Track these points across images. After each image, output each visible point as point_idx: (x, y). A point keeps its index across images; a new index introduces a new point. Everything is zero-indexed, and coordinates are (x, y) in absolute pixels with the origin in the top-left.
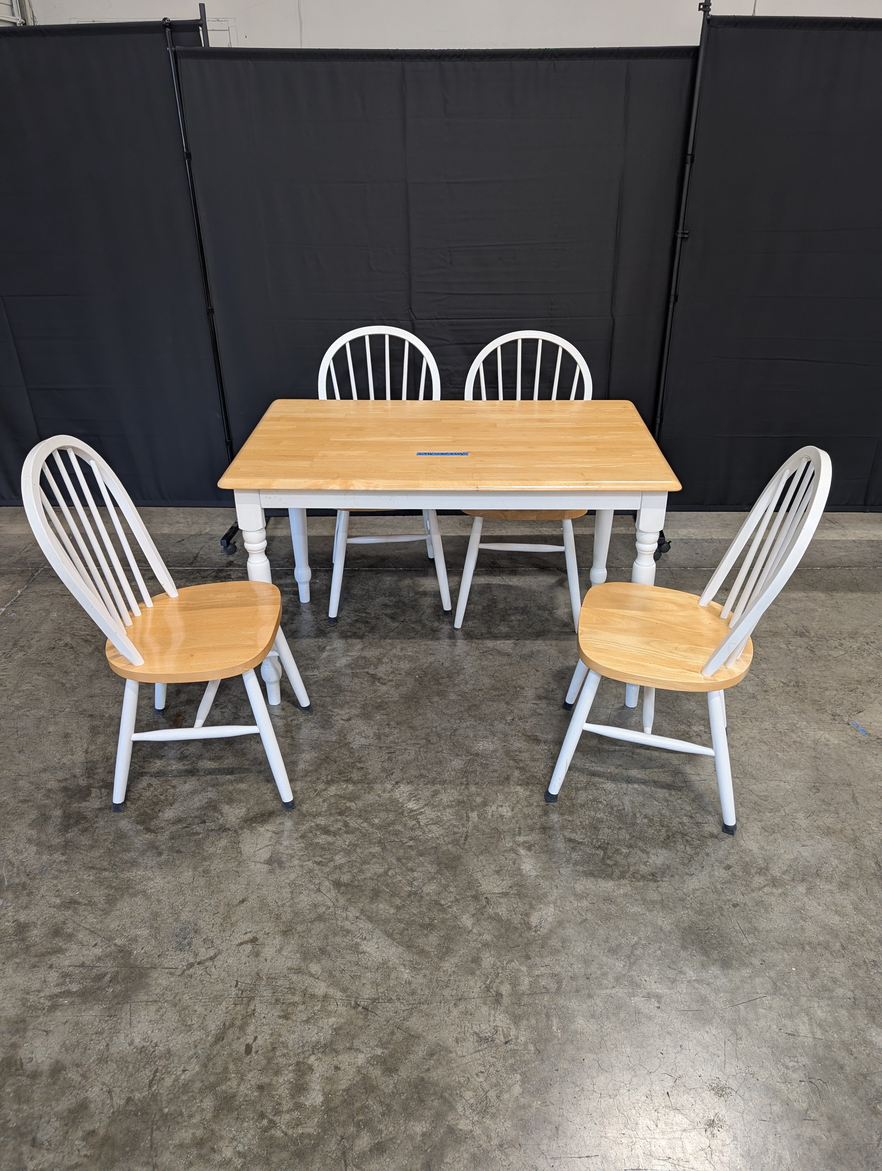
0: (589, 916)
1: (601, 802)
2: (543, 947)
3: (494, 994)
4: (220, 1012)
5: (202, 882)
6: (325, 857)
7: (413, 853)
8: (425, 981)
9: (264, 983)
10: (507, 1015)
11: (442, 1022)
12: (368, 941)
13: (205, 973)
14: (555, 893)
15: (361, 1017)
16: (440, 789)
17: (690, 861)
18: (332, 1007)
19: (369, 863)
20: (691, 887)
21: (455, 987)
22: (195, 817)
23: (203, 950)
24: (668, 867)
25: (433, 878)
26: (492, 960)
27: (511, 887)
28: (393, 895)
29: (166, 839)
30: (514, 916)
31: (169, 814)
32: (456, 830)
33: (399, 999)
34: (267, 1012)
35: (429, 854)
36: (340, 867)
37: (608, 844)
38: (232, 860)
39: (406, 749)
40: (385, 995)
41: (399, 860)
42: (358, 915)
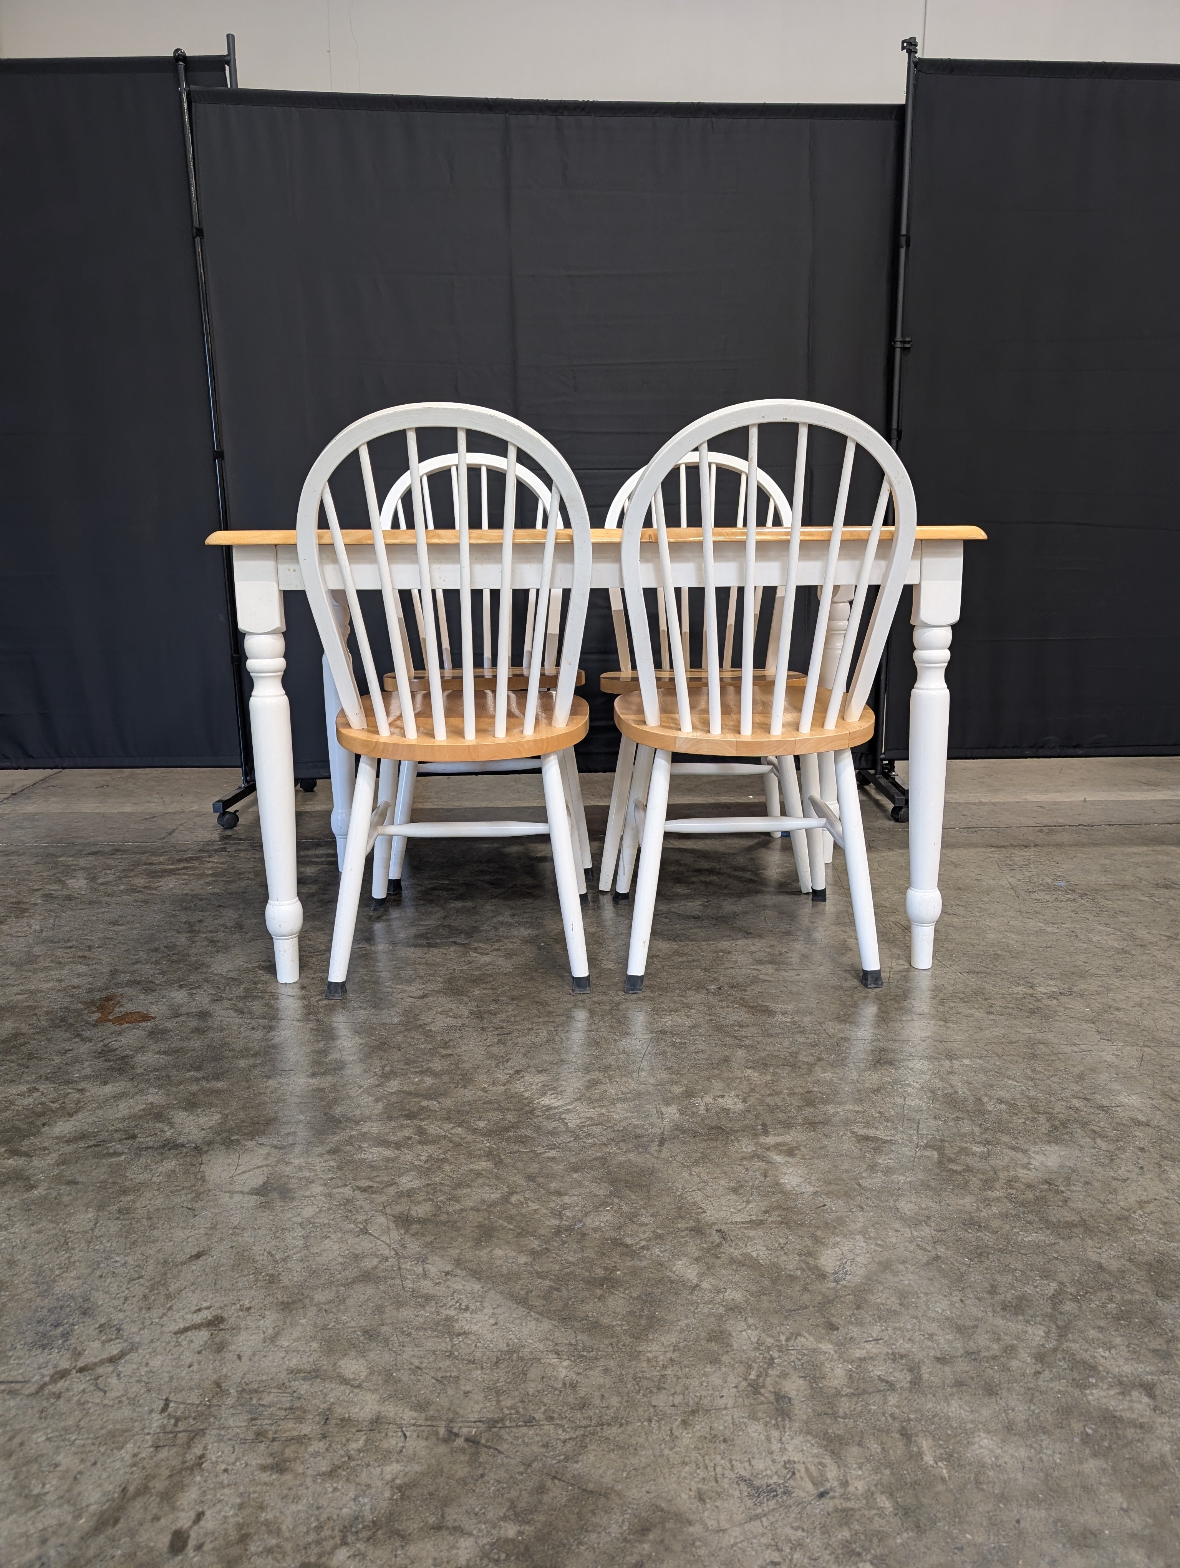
0: (941, 1250)
1: (909, 1085)
2: (858, 1307)
3: (772, 1398)
4: (118, 1465)
5: (114, 1227)
6: (378, 1179)
7: (559, 1168)
8: (608, 1381)
9: (230, 1401)
10: (809, 1438)
11: (660, 1460)
12: (474, 1312)
13: (92, 1388)
14: (860, 1219)
15: (463, 1458)
16: (601, 1077)
17: (1112, 1160)
18: (393, 1442)
19: (469, 1186)
20: (1132, 1199)
21: (679, 1389)
22: (116, 1131)
23: (97, 1344)
24: (1074, 1171)
25: (604, 1204)
26: (754, 1335)
27: (766, 1212)
28: (522, 1233)
29: (49, 1165)
30: (785, 1258)
31: (63, 1127)
32: (639, 1131)
33: (552, 1418)
34: (232, 1459)
35: (592, 1168)
36: (410, 1194)
37: (942, 1141)
38: (185, 1191)
39: (530, 1029)
40: (517, 1412)
41: (530, 1178)
42: (449, 1268)
